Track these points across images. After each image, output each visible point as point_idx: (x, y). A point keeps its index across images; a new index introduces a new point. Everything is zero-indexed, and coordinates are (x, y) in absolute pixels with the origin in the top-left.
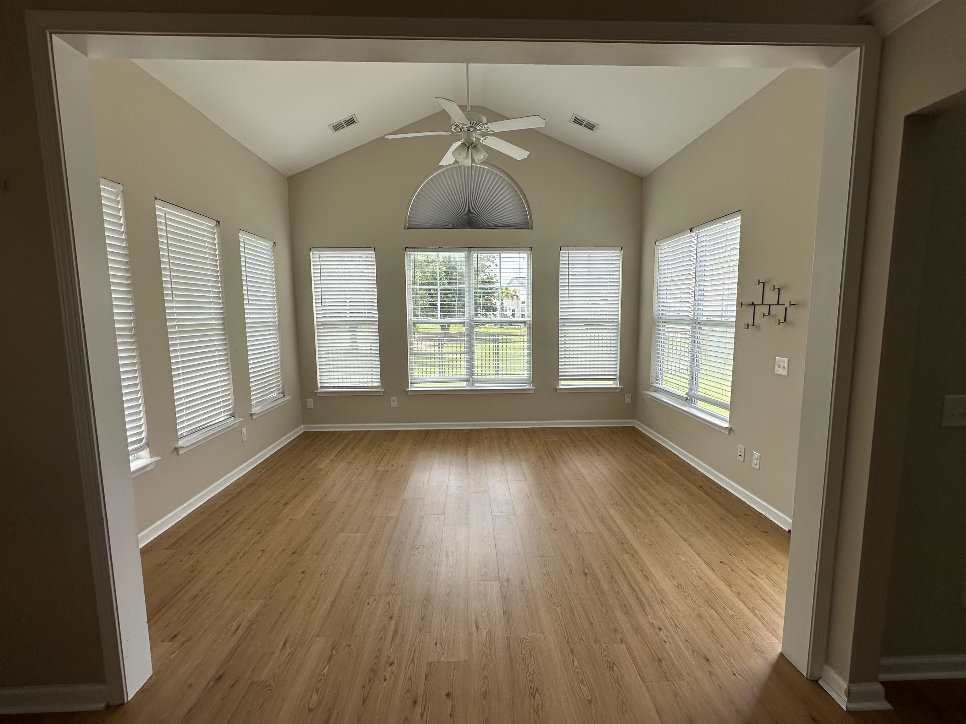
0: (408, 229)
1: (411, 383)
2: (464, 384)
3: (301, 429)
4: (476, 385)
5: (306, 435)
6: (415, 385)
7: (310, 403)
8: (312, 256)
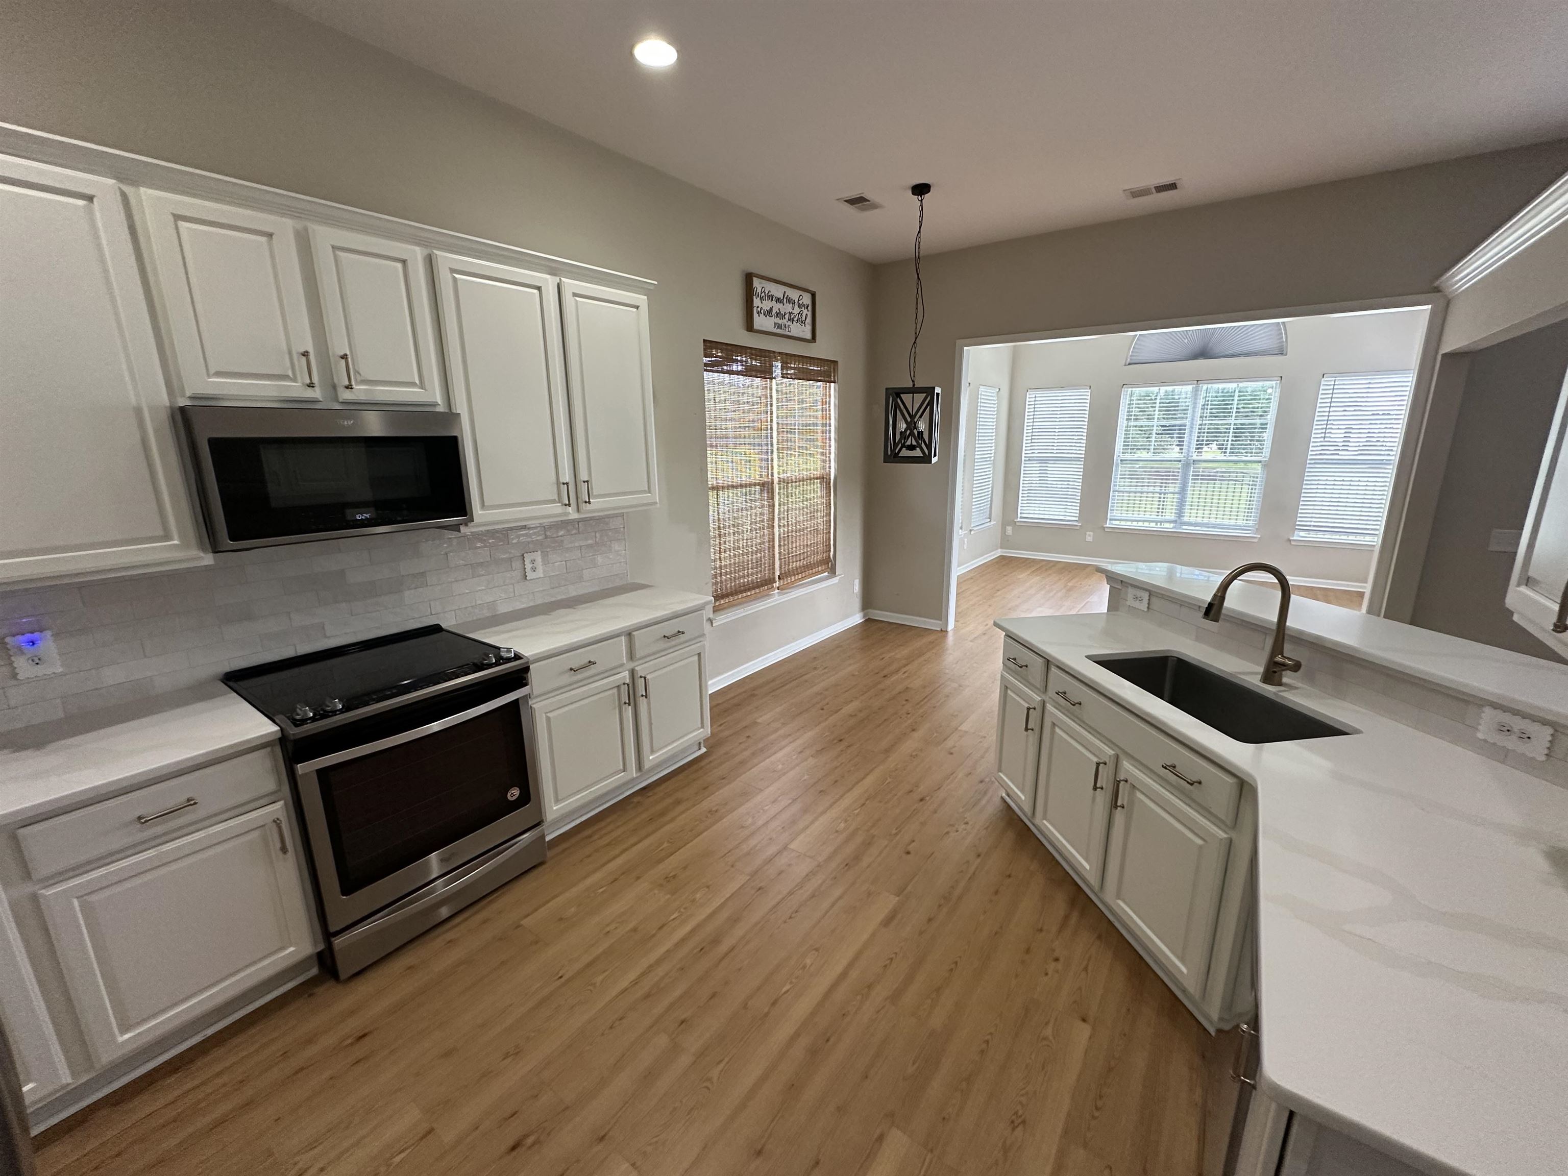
0: (1129, 364)
1: (1111, 520)
2: (1172, 525)
3: (999, 553)
4: (1184, 527)
5: (1002, 558)
6: (1114, 522)
7: (1009, 530)
8: (1028, 396)
